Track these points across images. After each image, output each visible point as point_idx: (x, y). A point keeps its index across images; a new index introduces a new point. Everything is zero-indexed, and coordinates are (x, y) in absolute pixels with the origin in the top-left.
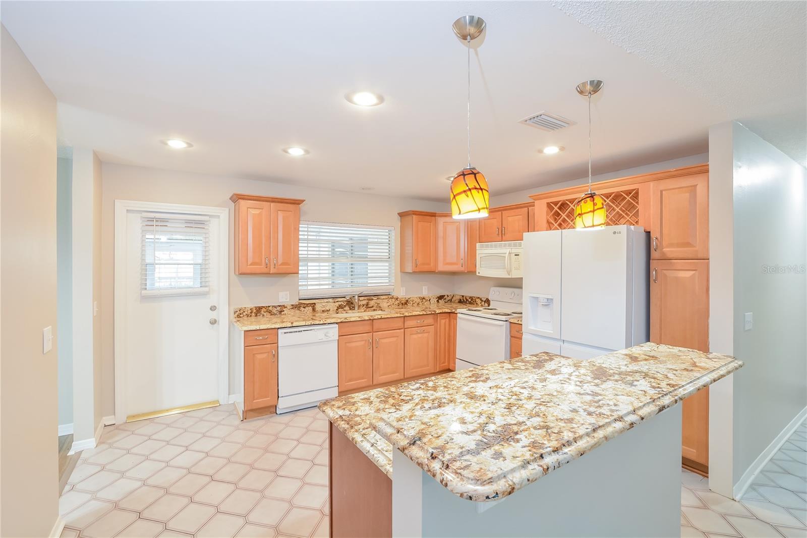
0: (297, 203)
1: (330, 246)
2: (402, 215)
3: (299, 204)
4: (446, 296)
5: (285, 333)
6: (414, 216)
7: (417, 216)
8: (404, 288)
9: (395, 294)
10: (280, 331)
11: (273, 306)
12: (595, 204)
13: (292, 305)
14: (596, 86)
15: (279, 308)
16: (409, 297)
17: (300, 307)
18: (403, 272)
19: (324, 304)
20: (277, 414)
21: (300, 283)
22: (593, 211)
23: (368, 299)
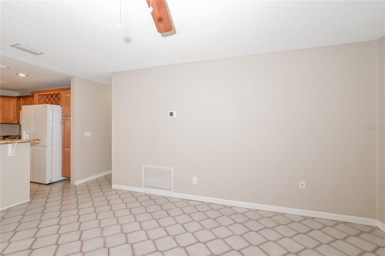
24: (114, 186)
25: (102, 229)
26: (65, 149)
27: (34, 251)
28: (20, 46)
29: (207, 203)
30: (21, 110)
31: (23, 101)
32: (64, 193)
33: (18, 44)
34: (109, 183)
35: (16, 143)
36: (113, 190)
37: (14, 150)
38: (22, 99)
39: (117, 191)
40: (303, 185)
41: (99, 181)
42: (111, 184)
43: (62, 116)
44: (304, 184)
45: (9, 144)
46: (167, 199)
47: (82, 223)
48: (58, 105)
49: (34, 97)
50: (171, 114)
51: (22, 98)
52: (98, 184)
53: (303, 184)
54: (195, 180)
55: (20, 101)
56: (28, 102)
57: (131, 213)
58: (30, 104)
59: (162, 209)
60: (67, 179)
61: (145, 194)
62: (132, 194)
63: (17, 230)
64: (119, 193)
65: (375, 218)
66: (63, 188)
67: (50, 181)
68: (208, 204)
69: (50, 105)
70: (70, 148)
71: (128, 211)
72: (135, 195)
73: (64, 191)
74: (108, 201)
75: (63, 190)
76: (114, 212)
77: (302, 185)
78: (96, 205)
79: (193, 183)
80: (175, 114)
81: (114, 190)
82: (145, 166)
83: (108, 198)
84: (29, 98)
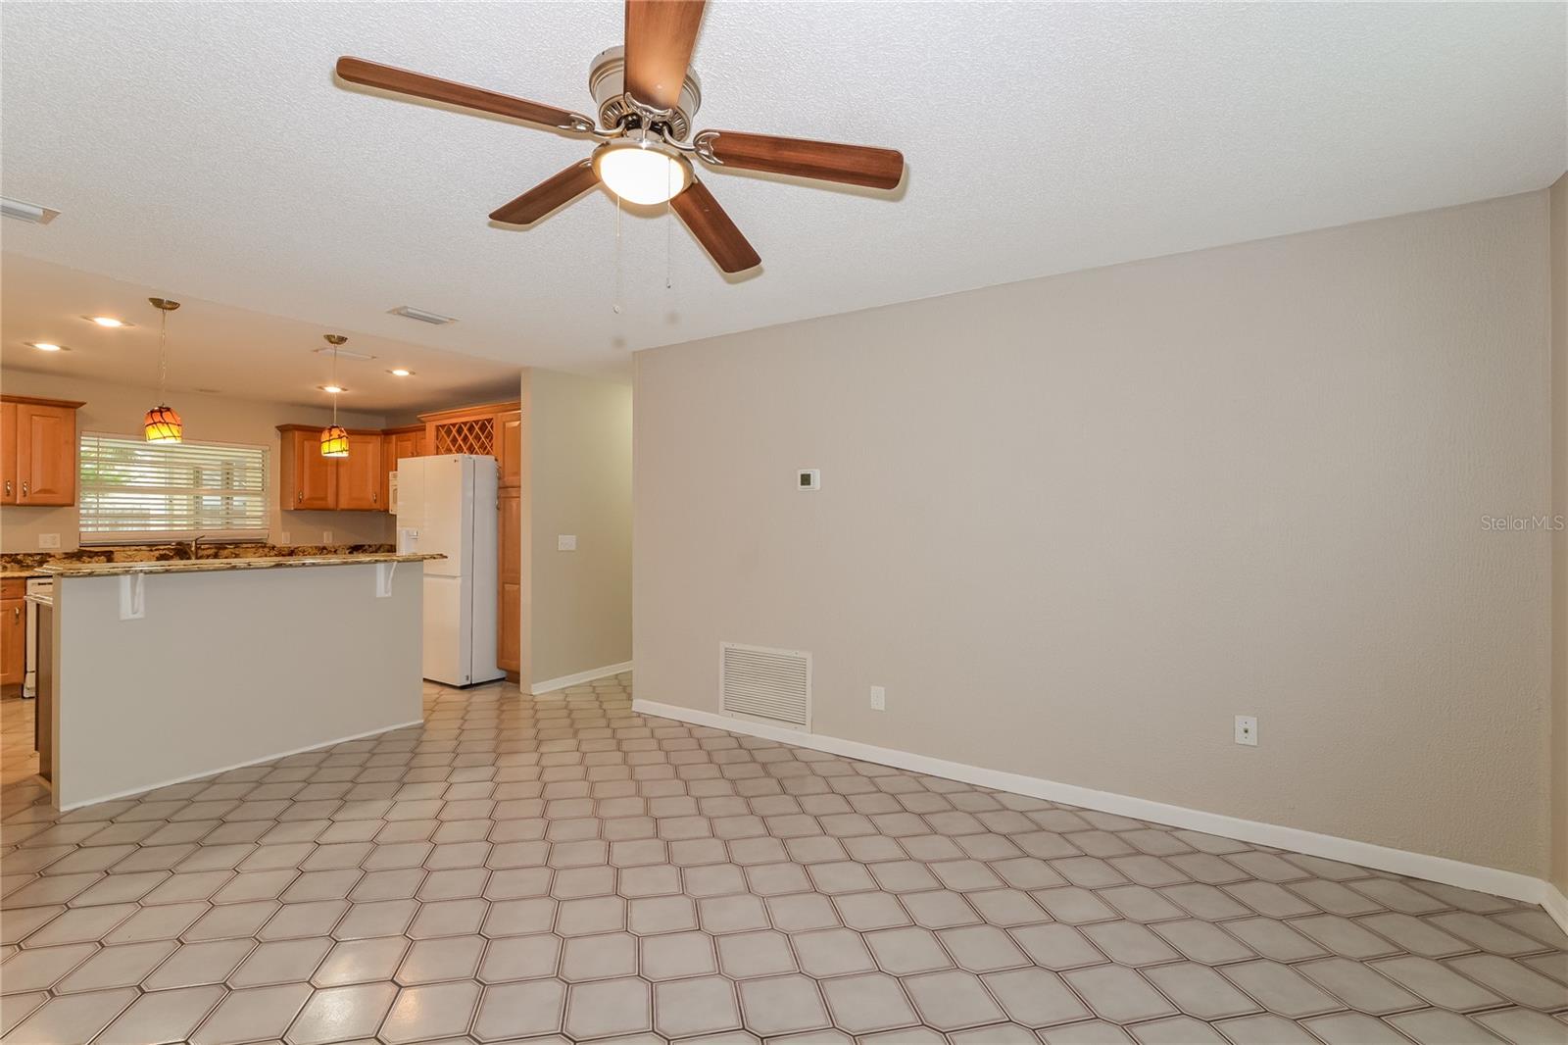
0: (71, 406)
1: (192, 471)
2: (283, 430)
3: (76, 408)
4: (367, 547)
5: (39, 584)
6: (297, 433)
7: (300, 432)
8: (288, 534)
9: (271, 542)
10: (29, 582)
11: (24, 555)
12: (331, 435)
13: (66, 554)
14: (342, 340)
15: (38, 558)
16: (296, 546)
17: (81, 557)
18: (284, 510)
19: (130, 553)
20: (23, 698)
21: (81, 522)
22: (329, 441)
23: (216, 548)
24: (640, 705)
25: (598, 802)
26: (506, 585)
27: (447, 824)
28: (409, 310)
29: (917, 775)
30: (396, 470)
31: (396, 445)
32: (503, 711)
33: (406, 307)
34: (624, 696)
35: (395, 563)
36: (635, 715)
37: (390, 581)
38: (394, 437)
39: (645, 719)
40: (1246, 731)
41: (598, 690)
42: (630, 698)
43: (496, 488)
44: (1252, 725)
45: (378, 565)
46: (790, 750)
47: (552, 803)
48: (487, 454)
49: (425, 430)
50: (806, 480)
51: (393, 434)
52: (593, 696)
53: (1247, 727)
54: (878, 697)
55: (390, 443)
56: (409, 445)
57: (677, 776)
58: (416, 453)
59: (768, 775)
60: (511, 677)
61: (725, 734)
62: (690, 730)
63: (405, 780)
64: (650, 724)
65: (1535, 872)
66: (501, 702)
67: (468, 679)
68: (918, 777)
69: (466, 455)
70: (519, 584)
71: (671, 769)
72: (697, 733)
73: (505, 707)
74: (619, 742)
75: (502, 704)
76: (632, 768)
77: (1243, 732)
78: (584, 747)
79: (874, 706)
80: (816, 480)
81: (639, 715)
82: (729, 645)
83: (620, 734)
84: (410, 434)
